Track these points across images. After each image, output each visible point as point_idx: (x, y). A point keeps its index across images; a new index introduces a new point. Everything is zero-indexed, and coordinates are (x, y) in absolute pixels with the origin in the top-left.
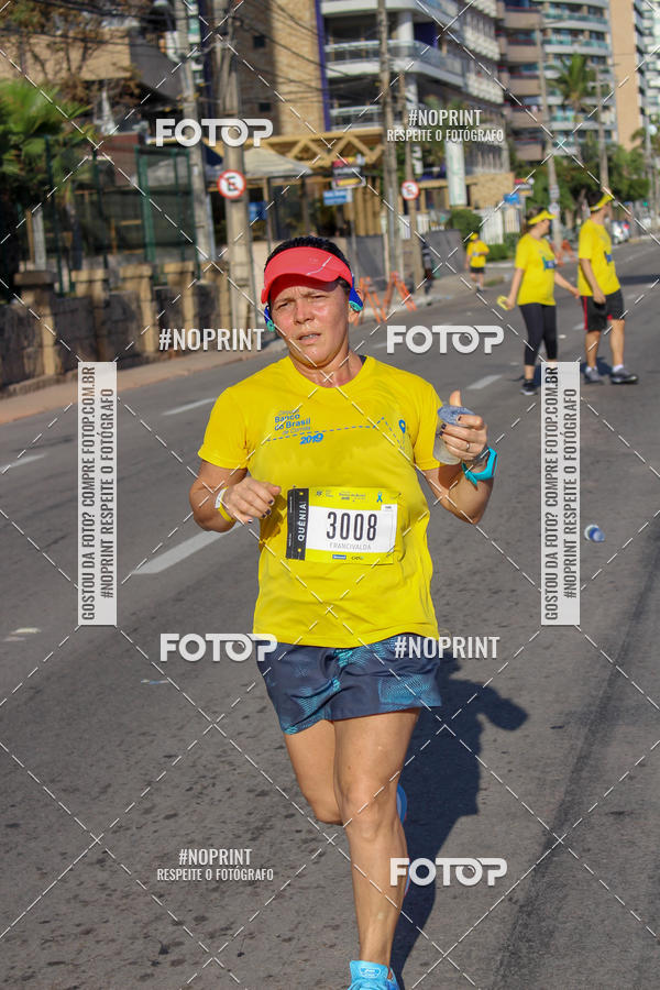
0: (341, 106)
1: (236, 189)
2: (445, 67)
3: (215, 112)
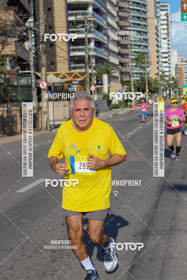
0: (74, 64)
1: (44, 86)
2: (103, 54)
3: (38, 64)
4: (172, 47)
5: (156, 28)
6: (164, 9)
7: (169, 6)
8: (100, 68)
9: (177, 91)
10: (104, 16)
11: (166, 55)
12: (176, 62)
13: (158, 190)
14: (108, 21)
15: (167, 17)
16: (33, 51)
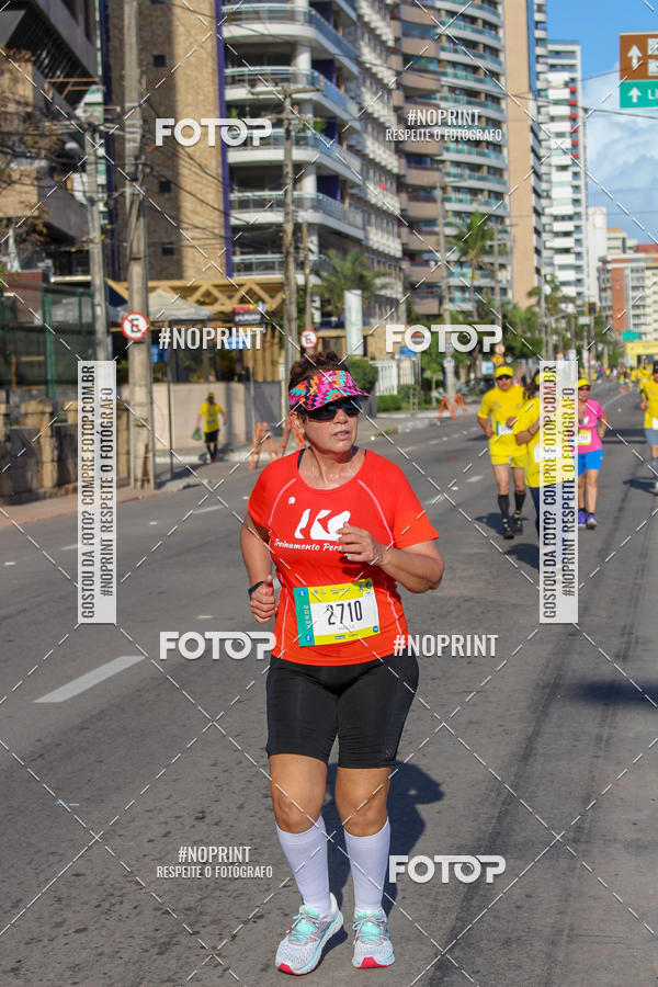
0: (242, 253)
1: (139, 331)
2: (346, 219)
3: (119, 253)
4: (587, 197)
5: (533, 131)
6: (563, 66)
7: (579, 54)
8: (334, 268)
9: (606, 352)
10: (352, 86)
11: (568, 226)
12: (602, 252)
13: (536, 698)
14: (366, 104)
15: (573, 92)
16: (101, 207)
